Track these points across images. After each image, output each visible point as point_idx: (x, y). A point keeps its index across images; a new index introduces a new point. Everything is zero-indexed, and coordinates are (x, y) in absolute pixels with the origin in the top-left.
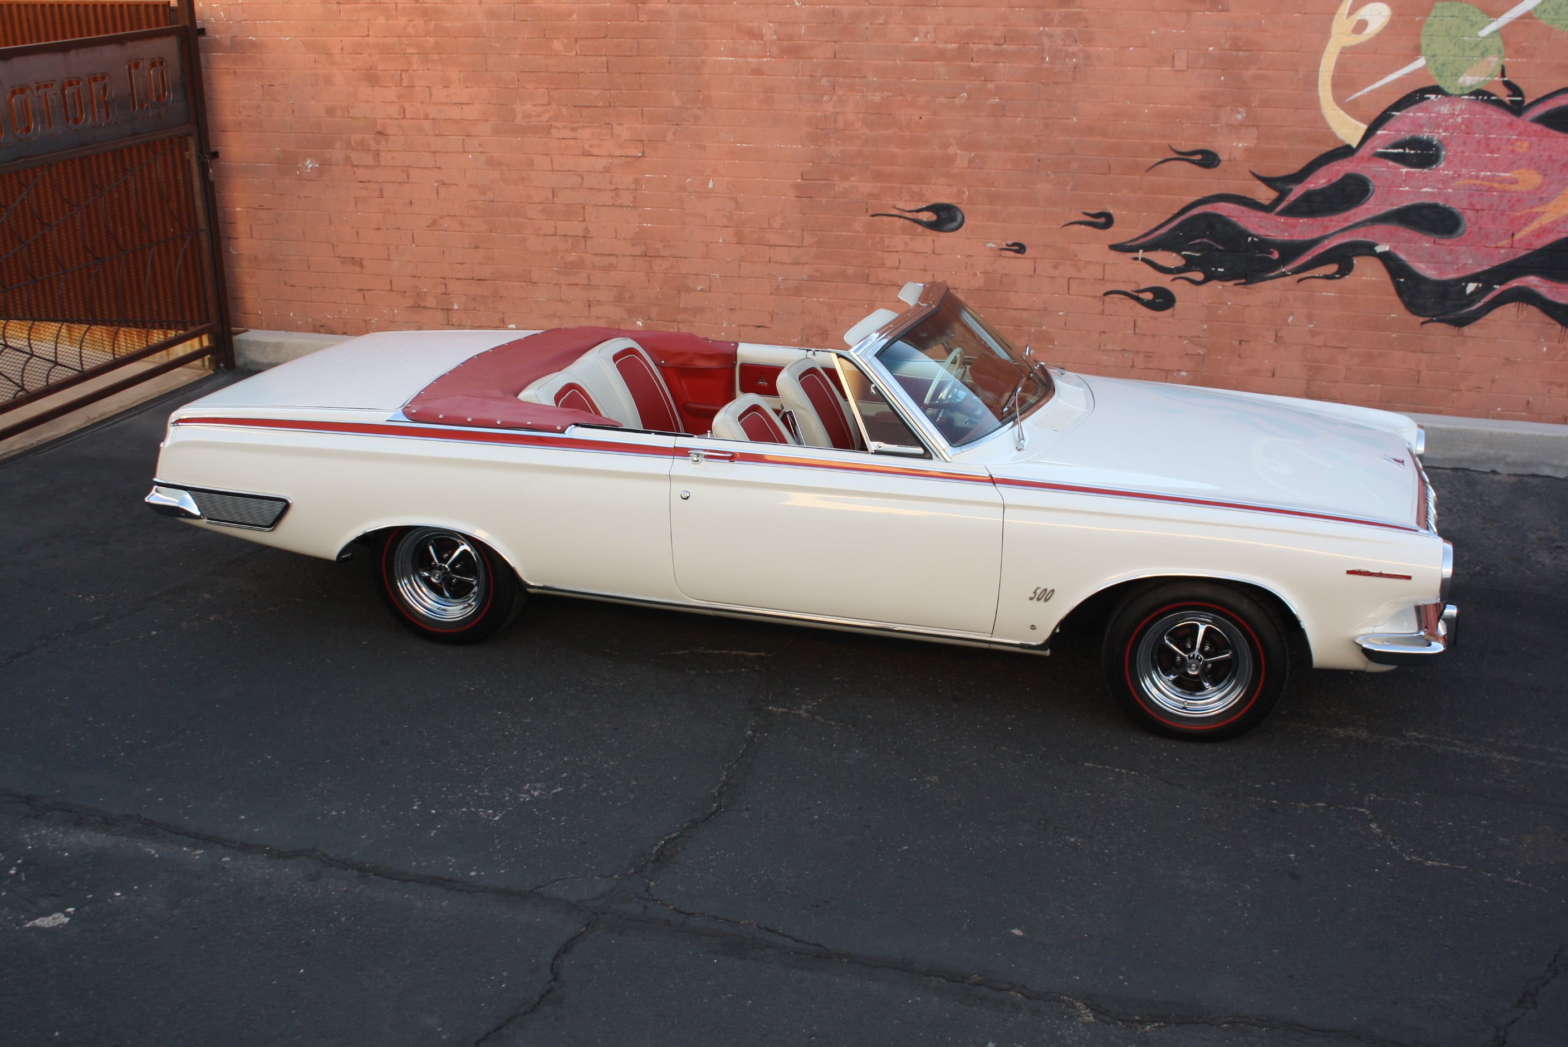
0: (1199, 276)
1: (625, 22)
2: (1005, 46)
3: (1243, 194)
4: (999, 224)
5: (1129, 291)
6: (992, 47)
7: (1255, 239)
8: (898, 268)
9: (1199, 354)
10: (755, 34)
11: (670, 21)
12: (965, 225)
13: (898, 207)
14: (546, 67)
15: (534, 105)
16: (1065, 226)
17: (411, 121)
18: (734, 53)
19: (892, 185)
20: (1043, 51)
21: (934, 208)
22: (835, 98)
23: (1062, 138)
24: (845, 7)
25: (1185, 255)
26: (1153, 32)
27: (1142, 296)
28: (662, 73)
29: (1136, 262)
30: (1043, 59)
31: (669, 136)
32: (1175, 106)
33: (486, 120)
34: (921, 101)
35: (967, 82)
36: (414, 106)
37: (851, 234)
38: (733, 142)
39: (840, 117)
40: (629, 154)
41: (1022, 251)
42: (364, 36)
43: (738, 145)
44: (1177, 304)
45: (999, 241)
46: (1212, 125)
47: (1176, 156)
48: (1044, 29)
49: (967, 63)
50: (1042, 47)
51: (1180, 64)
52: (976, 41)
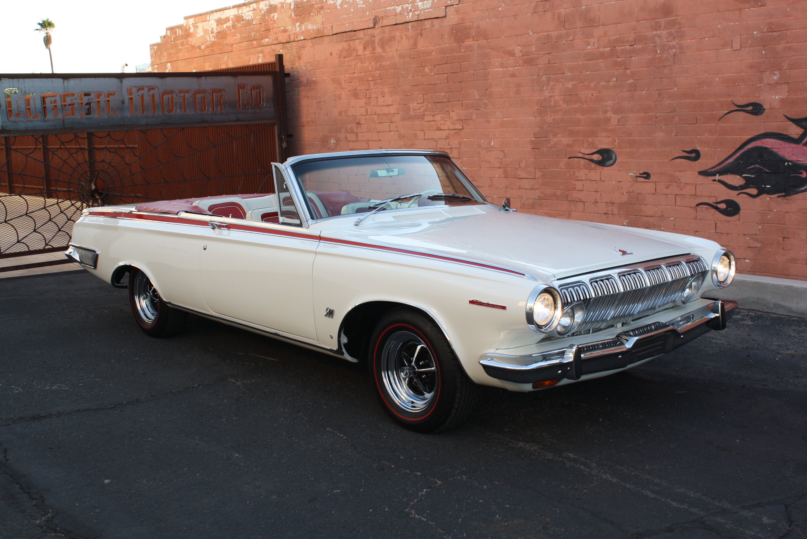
0: (754, 191)
1: (455, 54)
2: (635, 46)
3: (780, 132)
4: (635, 160)
5: (711, 203)
6: (628, 47)
7: (790, 164)
8: (582, 190)
9: (757, 247)
10: (511, 54)
11: (474, 51)
12: (617, 162)
13: (582, 152)
14: (422, 82)
15: (418, 103)
16: (672, 159)
17: (370, 116)
18: (502, 65)
19: (578, 138)
20: (656, 46)
21: (601, 152)
22: (550, 87)
23: (668, 102)
24: (553, 32)
25: (745, 176)
26: (719, 26)
27: (719, 206)
28: (471, 81)
29: (715, 182)
30: (656, 51)
31: (474, 117)
32: (734, 74)
33: (398, 113)
34: (592, 85)
35: (616, 71)
36: (371, 108)
37: (558, 170)
38: (502, 118)
39: (552, 98)
40: (457, 128)
41: (648, 177)
42: (353, 73)
43: (505, 119)
44: (741, 212)
45: (636, 172)
46: (758, 85)
47: (737, 108)
48: (656, 33)
49: (615, 59)
50: (656, 44)
51: (736, 46)
52: (620, 45)
